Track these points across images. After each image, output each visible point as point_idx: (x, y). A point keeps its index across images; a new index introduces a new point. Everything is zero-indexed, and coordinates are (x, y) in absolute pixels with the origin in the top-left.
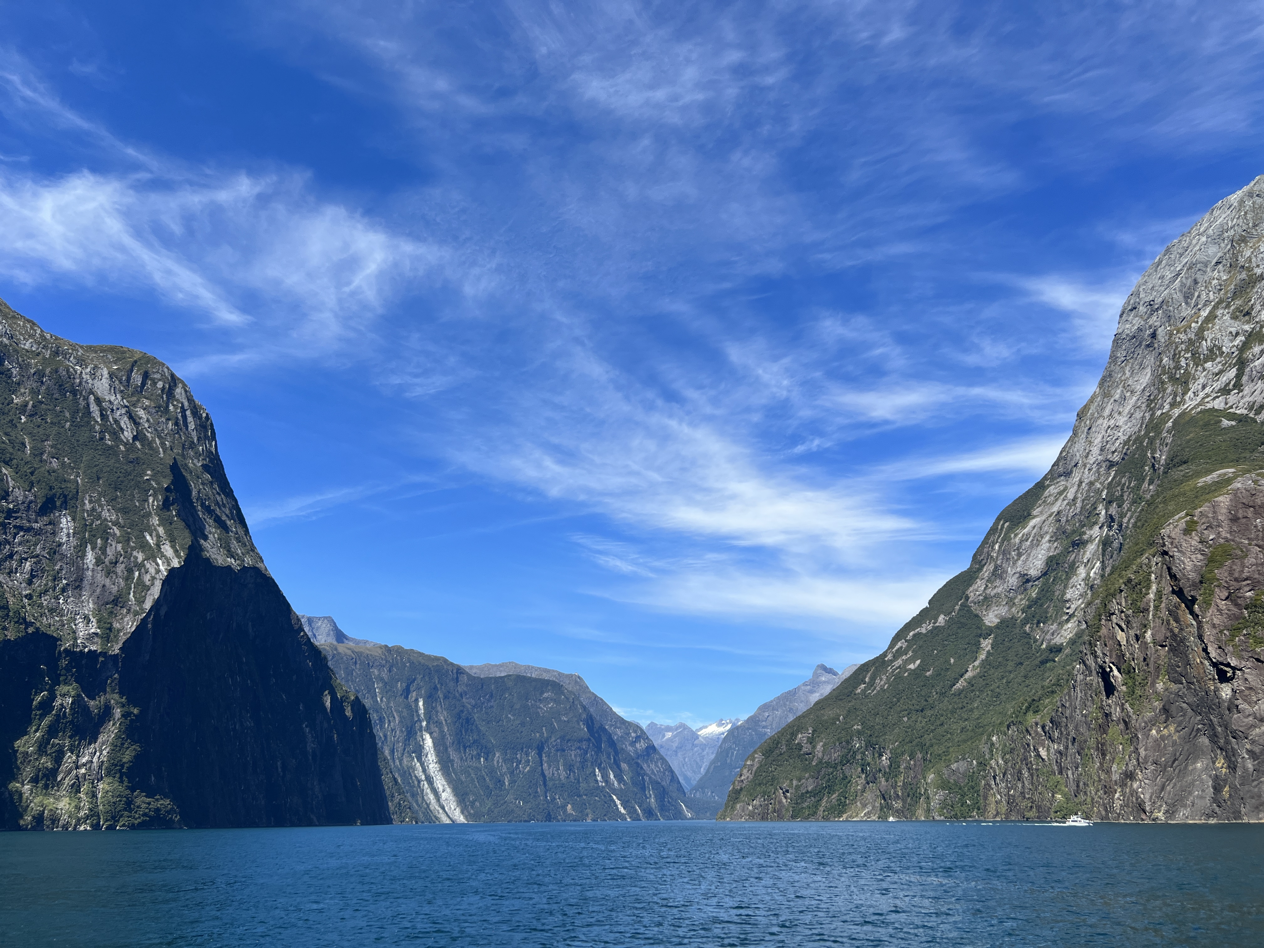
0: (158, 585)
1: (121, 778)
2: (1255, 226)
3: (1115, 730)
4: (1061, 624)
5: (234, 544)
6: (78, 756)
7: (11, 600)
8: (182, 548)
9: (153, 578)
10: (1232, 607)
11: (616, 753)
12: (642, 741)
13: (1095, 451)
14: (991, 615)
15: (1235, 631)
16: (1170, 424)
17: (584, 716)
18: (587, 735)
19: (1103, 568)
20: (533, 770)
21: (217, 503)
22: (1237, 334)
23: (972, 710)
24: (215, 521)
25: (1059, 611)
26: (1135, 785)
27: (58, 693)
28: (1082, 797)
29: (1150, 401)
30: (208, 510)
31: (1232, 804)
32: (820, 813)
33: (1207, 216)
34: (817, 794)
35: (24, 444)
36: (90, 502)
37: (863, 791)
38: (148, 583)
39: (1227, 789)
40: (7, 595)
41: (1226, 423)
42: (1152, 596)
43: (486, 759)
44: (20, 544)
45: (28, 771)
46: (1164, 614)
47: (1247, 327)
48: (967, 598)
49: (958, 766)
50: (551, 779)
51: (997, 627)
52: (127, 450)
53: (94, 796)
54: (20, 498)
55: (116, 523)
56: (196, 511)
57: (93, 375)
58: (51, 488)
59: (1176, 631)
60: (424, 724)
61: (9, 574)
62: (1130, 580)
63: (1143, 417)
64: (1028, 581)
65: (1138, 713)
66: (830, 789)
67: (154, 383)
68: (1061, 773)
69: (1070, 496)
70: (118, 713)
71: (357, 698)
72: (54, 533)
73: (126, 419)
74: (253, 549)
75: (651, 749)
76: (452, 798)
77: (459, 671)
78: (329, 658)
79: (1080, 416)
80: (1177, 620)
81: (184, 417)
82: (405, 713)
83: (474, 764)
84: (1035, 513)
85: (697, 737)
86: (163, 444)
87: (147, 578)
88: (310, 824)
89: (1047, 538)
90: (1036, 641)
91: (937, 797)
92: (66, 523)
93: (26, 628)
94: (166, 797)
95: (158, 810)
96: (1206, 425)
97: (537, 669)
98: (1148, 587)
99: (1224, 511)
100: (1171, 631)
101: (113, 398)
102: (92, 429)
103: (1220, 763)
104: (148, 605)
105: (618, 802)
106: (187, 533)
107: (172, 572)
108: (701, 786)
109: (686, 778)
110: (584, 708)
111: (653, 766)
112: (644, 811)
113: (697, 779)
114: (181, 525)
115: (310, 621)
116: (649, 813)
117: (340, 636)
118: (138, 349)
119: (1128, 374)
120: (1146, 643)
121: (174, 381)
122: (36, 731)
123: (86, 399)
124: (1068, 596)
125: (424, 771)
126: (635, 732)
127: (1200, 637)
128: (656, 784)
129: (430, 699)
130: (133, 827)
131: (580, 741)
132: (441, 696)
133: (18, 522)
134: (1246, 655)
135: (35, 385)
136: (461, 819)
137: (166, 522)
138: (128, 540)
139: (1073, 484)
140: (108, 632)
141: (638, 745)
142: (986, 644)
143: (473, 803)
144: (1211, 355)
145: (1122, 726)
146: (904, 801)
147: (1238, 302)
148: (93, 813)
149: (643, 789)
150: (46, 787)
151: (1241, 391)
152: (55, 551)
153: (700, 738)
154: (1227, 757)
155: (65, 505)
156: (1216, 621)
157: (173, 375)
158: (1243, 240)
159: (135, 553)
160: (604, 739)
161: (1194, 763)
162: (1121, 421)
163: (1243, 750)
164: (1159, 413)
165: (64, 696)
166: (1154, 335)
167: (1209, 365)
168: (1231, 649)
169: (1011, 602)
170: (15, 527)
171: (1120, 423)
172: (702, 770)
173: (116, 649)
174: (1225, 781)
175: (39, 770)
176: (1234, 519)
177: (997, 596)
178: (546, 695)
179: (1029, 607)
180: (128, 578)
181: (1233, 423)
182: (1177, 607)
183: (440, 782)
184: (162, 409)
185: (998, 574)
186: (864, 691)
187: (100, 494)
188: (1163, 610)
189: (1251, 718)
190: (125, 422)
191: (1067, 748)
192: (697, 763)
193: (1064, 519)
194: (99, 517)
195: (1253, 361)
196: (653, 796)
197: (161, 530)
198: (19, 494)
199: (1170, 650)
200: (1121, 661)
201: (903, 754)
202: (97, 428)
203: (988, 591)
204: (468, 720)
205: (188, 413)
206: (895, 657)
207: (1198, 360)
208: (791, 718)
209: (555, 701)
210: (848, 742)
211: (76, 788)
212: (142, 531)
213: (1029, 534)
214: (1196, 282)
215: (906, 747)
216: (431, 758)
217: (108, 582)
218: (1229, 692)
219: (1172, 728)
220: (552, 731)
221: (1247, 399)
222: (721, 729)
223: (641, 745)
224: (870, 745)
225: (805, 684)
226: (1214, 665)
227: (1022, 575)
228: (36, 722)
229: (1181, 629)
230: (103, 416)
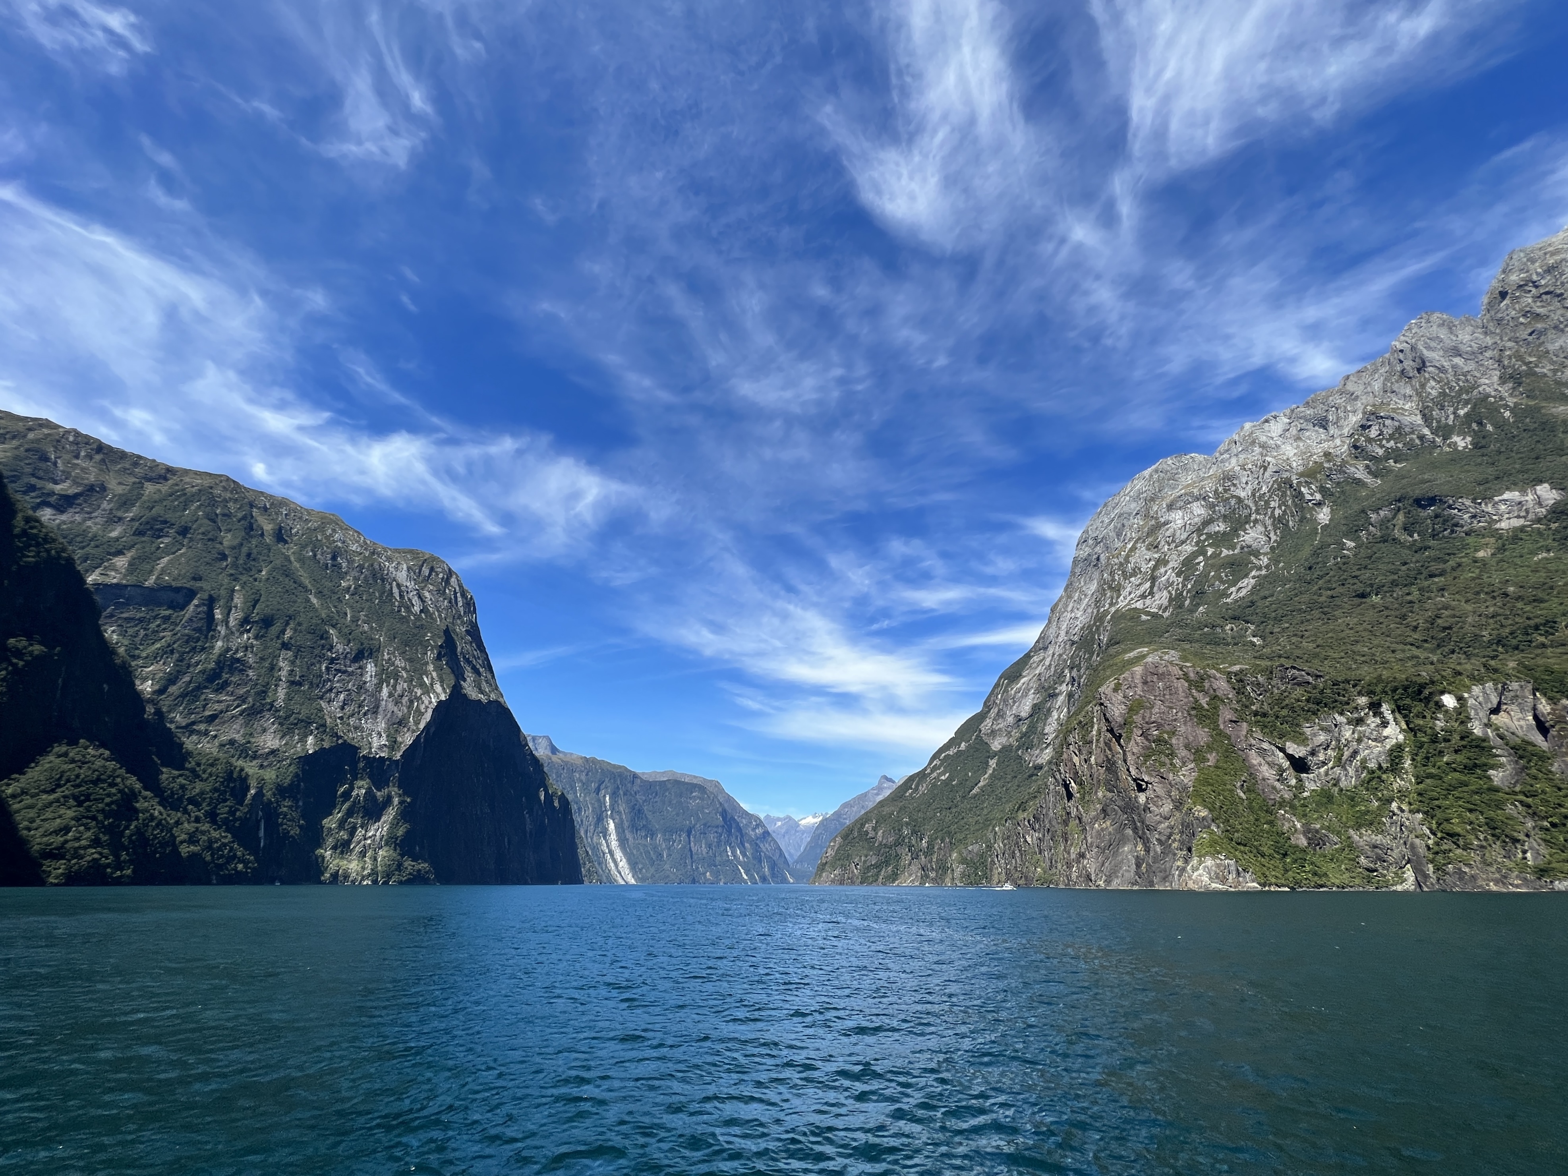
0: (430, 712)
1: (395, 847)
2: (1160, 491)
3: (1074, 823)
4: (1042, 750)
5: (484, 685)
6: (366, 831)
7: (329, 720)
8: (448, 687)
9: (427, 707)
10: (1145, 741)
11: (742, 836)
12: (760, 828)
13: (1063, 633)
14: (996, 743)
15: (1147, 757)
16: (1109, 617)
17: (720, 809)
18: (722, 823)
19: (1069, 712)
20: (684, 847)
21: (474, 656)
22: (1150, 560)
23: (982, 809)
24: (472, 668)
25: (1040, 741)
26: (1086, 862)
27: (356, 786)
28: (1054, 871)
29: (1097, 602)
30: (468, 661)
31: (1148, 876)
32: (880, 880)
33: (1130, 483)
34: (878, 866)
35: (346, 614)
36: (388, 654)
37: (910, 865)
38: (423, 710)
39: (1144, 865)
40: (326, 717)
41: (1144, 617)
42: (1094, 733)
43: (651, 839)
44: (338, 681)
45: (330, 841)
46: (1102, 745)
47: (1156, 556)
48: (980, 731)
49: (975, 848)
50: (696, 854)
51: (1000, 751)
52: (416, 619)
53: (375, 859)
54: (341, 651)
55: (404, 669)
56: (459, 662)
57: (396, 569)
58: (362, 644)
59: (1110, 756)
60: (609, 813)
61: (329, 702)
62: (1080, 722)
63: (1093, 612)
64: (1020, 720)
65: (1087, 812)
66: (887, 863)
67: (437, 575)
68: (1040, 853)
69: (1047, 663)
70: (396, 800)
71: (563, 794)
72: (361, 675)
73: (416, 598)
74: (497, 688)
75: (766, 834)
76: (626, 866)
77: (635, 776)
78: (545, 765)
79: (1053, 610)
80: (1110, 750)
81: (456, 597)
82: (596, 805)
83: (643, 842)
84: (1024, 674)
85: (799, 825)
86: (440, 616)
87: (422, 707)
88: (526, 883)
89: (1032, 691)
90: (1025, 761)
91: (959, 869)
92: (370, 668)
93: (337, 740)
94: (425, 861)
95: (419, 870)
96: (1132, 618)
97: (688, 776)
98: (1092, 727)
99: (1138, 677)
100: (1107, 757)
101: (408, 584)
102: (393, 604)
103: (1140, 847)
104: (422, 726)
105: (742, 871)
106: (452, 676)
107: (440, 703)
108: (800, 860)
109: (791, 855)
110: (721, 804)
111: (767, 846)
112: (760, 877)
113: (798, 855)
114: (448, 671)
115: (534, 739)
116: (764, 879)
117: (554, 750)
118: (428, 551)
119: (1082, 584)
120: (1091, 765)
121: (450, 573)
122: (338, 813)
123: (391, 584)
124: (1046, 731)
125: (608, 846)
126: (756, 822)
127: (1125, 761)
128: (768, 858)
129: (614, 795)
130: (401, 883)
131: (717, 827)
132: (622, 793)
133: (337, 667)
134: (1154, 774)
135: (357, 574)
136: (632, 881)
137: (438, 669)
138: (412, 681)
139: (1049, 656)
140: (393, 744)
141: (757, 831)
142: (993, 763)
143: (641, 870)
144: (1134, 574)
145: (1077, 821)
146: (937, 872)
147: (1150, 539)
148: (374, 872)
149: (760, 861)
150: (342, 853)
151: (1153, 597)
152: (361, 687)
153: (801, 827)
154: (1144, 844)
155: (370, 655)
156: (1134, 750)
157: (450, 569)
158: (1152, 500)
159: (416, 690)
160: (734, 826)
161: (1123, 847)
162: (1079, 614)
163: (1154, 838)
164: (1102, 609)
165: (359, 788)
166: (1098, 559)
167: (1132, 579)
168: (1144, 769)
169: (1009, 734)
170: (335, 670)
171: (1078, 616)
172: (802, 849)
173: (398, 756)
174: (1143, 860)
175: (338, 841)
176: (1145, 683)
177: (999, 729)
178: (694, 794)
179: (1021, 738)
180: (410, 707)
181: (1149, 618)
182: (1110, 741)
183: (618, 854)
184: (441, 592)
185: (1000, 715)
186: (911, 794)
187: (395, 649)
188: (1102, 742)
189: (1158, 817)
190: (415, 600)
191: (1044, 835)
192: (798, 844)
193: (1043, 679)
194: (393, 664)
195: (1160, 578)
196: (766, 867)
197: (434, 674)
198: (340, 647)
199: (1106, 769)
200: (1076, 777)
201: (936, 838)
202: (397, 604)
203: (994, 727)
204: (639, 811)
205: (458, 595)
206: (932, 771)
207: (1126, 576)
208: (863, 812)
209: (700, 798)
210: (899, 830)
211: (363, 854)
212: (421, 675)
213: (1020, 689)
214: (1123, 525)
215: (939, 834)
216: (613, 837)
217: (396, 709)
218: (1144, 799)
219: (1108, 823)
220: (698, 819)
221: (1157, 602)
222: (815, 820)
223: (759, 831)
224: (914, 832)
225: (873, 789)
226: (1135, 780)
227: (1017, 716)
228: (339, 806)
229: (1113, 756)
230: (401, 596)
